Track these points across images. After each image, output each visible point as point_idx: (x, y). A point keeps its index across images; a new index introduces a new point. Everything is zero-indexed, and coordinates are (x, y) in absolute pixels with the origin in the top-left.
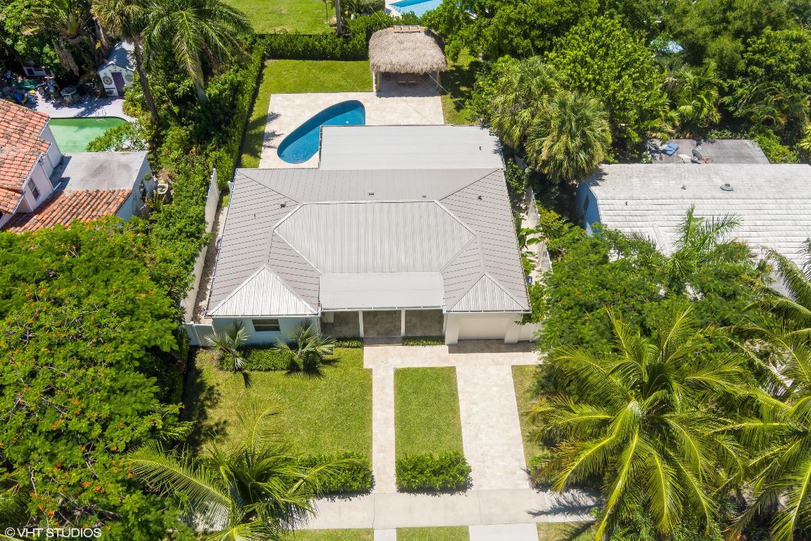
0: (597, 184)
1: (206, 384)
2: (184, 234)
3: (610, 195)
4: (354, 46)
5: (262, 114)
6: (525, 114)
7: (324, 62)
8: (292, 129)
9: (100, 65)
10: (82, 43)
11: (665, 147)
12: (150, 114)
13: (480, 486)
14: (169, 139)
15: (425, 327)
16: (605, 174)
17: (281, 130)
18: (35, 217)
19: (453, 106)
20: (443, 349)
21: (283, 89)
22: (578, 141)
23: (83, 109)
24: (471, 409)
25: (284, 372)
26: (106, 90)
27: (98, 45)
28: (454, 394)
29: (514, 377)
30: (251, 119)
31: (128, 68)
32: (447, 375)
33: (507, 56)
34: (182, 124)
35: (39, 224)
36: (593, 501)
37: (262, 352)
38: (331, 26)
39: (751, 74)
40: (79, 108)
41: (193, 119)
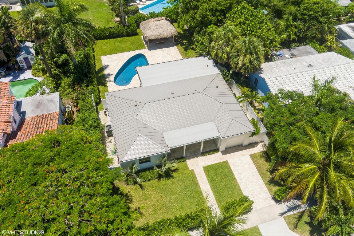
0: (261, 73)
1: (123, 193)
2: (93, 127)
3: (269, 77)
4: (132, 30)
5: (100, 66)
6: (228, 48)
7: (119, 39)
8: (117, 71)
9: (16, 55)
10: (7, 46)
11: (278, 53)
12: (48, 74)
13: (256, 208)
14: (63, 84)
15: (209, 146)
16: (262, 68)
17: (112, 72)
18: (19, 133)
19: (183, 50)
20: (219, 154)
21: (106, 54)
22: (255, 56)
23: (12, 77)
24: (240, 177)
25: (156, 180)
26: (21, 67)
27: (15, 46)
28: (231, 172)
29: (252, 159)
30: (96, 69)
31: (31, 54)
32: (225, 165)
33: (212, 25)
34: (68, 77)
35: (23, 136)
36: (301, 202)
37: (144, 173)
38: (116, 22)
39: (303, 19)
40: (9, 77)
41: (72, 73)
